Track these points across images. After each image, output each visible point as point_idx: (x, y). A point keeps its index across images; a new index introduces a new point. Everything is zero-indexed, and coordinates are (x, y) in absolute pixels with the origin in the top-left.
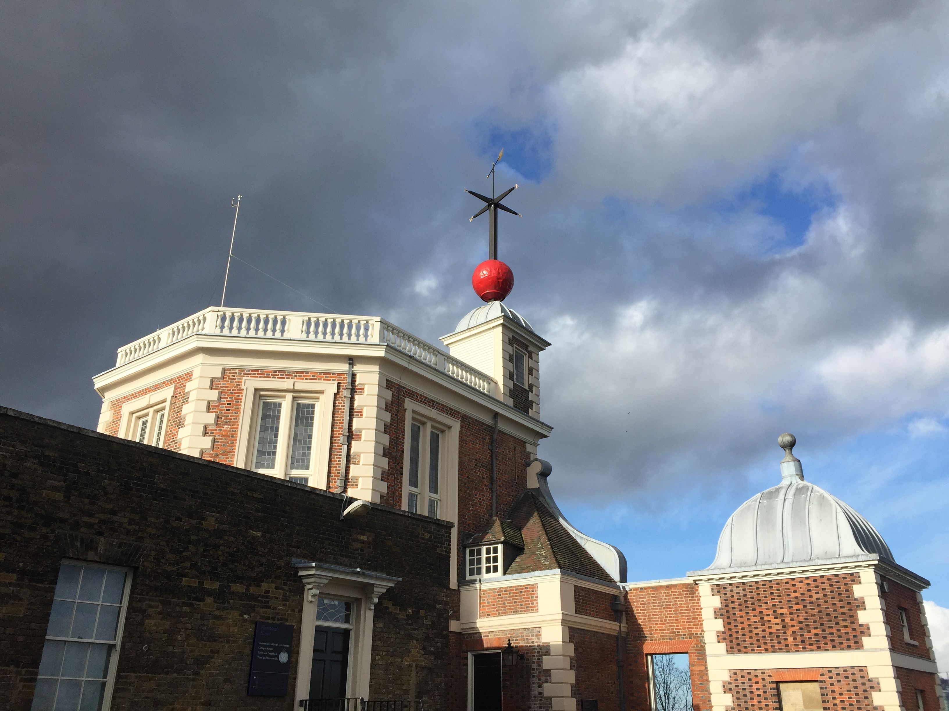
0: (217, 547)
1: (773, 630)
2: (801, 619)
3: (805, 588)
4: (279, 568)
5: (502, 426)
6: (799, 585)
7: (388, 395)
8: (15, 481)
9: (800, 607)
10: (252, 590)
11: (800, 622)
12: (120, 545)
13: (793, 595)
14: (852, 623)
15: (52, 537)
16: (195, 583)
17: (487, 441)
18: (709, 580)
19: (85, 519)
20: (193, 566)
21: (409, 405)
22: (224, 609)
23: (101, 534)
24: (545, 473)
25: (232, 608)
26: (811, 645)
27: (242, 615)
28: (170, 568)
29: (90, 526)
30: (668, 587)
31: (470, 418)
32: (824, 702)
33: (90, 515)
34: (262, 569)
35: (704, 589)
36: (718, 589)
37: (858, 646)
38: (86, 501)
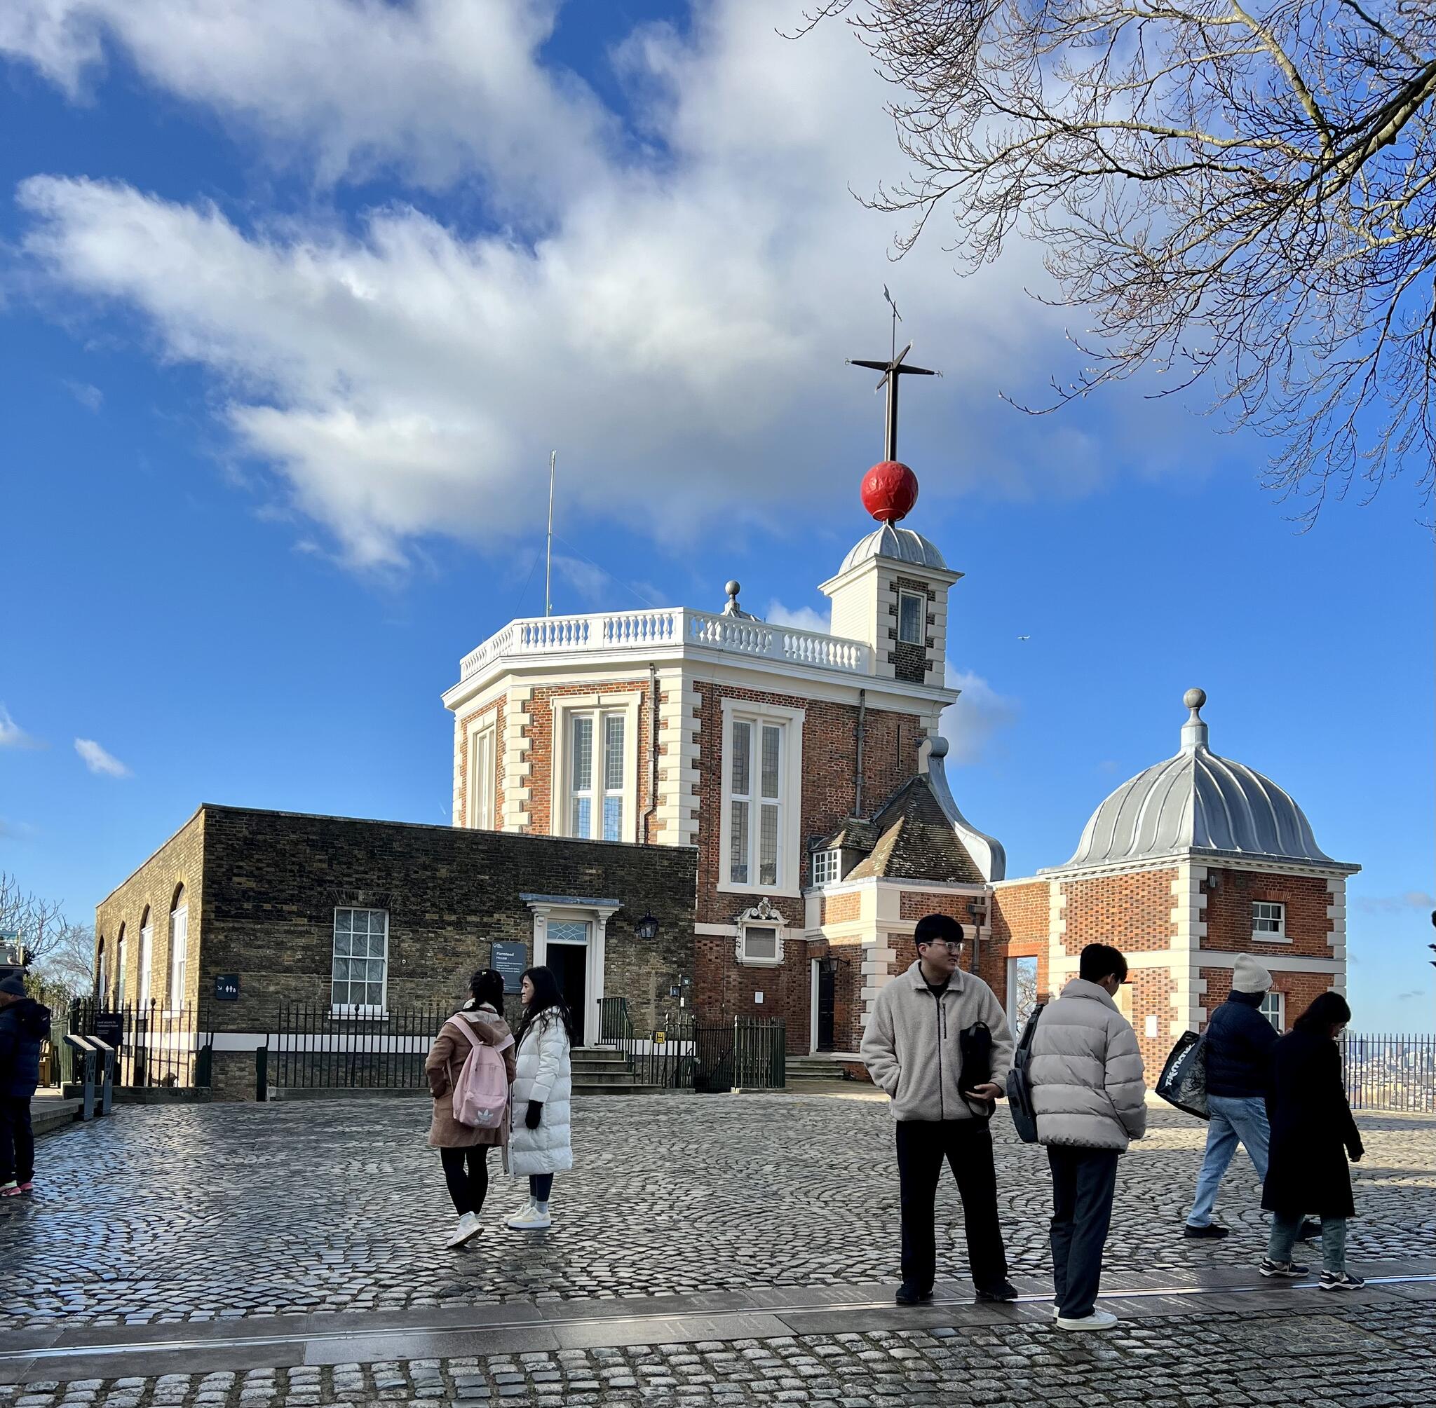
0: (451, 890)
1: (1104, 931)
2: (1127, 918)
3: (1137, 884)
4: (509, 901)
5: (871, 703)
6: (1131, 881)
7: (697, 700)
8: (294, 859)
9: (1128, 905)
10: (485, 919)
11: (1126, 922)
12: (374, 895)
13: (1124, 892)
14: (1166, 922)
15: (325, 893)
16: (436, 917)
17: (851, 724)
18: (1057, 878)
19: (346, 879)
20: (433, 905)
21: (727, 704)
22: (462, 934)
23: (359, 888)
24: (938, 755)
25: (469, 933)
26: (1131, 945)
27: (478, 938)
28: (414, 908)
29: (351, 883)
30: (1028, 886)
31: (822, 702)
32: (1134, 1003)
33: (349, 875)
34: (493, 903)
35: (1055, 888)
36: (1067, 888)
37: (1167, 946)
38: (344, 867)
